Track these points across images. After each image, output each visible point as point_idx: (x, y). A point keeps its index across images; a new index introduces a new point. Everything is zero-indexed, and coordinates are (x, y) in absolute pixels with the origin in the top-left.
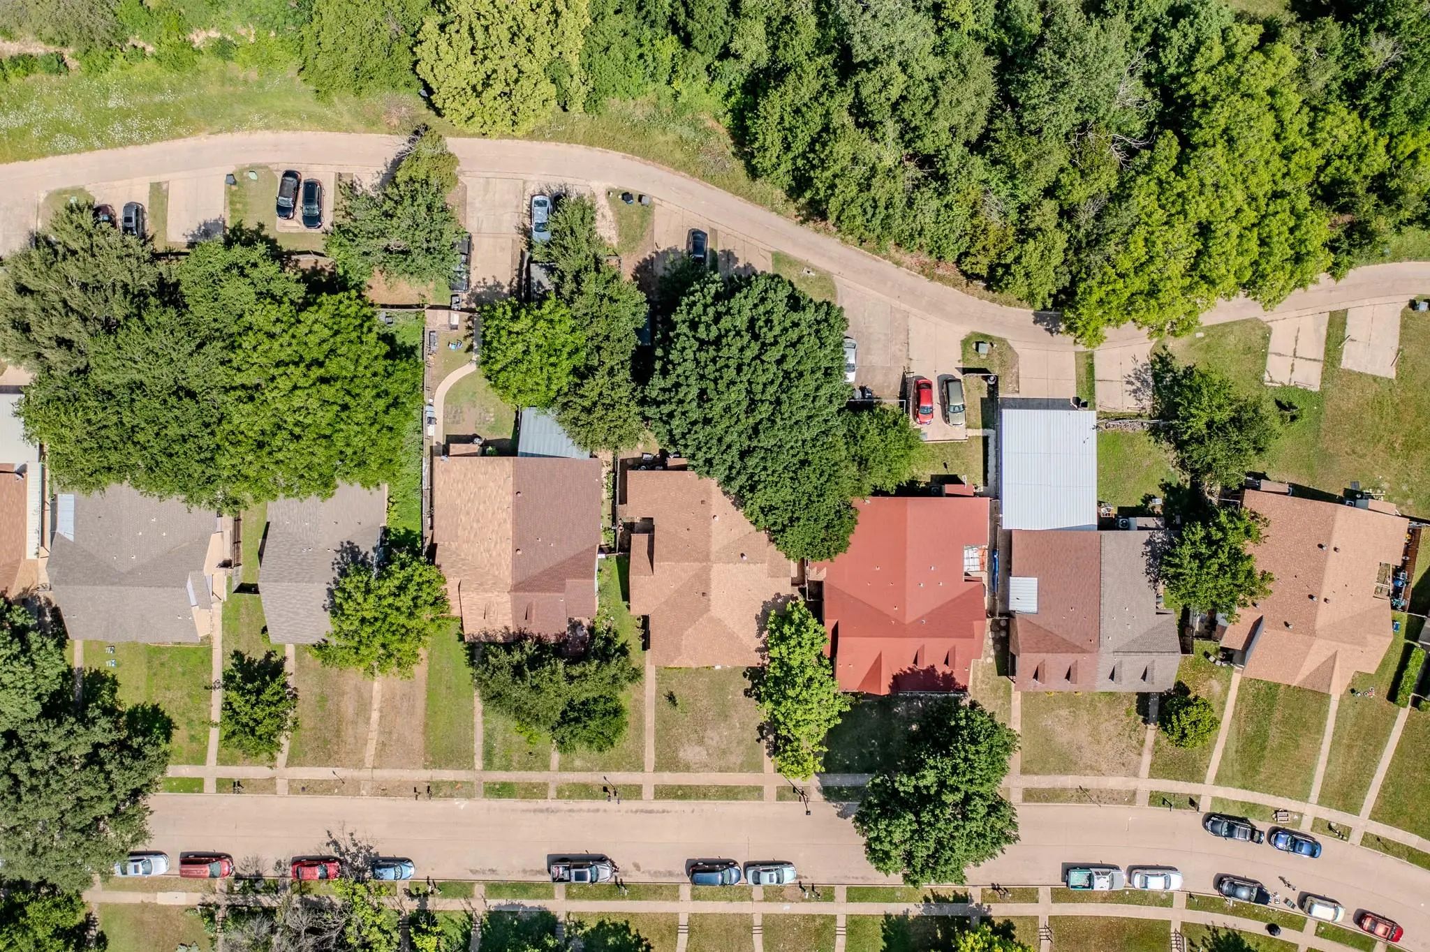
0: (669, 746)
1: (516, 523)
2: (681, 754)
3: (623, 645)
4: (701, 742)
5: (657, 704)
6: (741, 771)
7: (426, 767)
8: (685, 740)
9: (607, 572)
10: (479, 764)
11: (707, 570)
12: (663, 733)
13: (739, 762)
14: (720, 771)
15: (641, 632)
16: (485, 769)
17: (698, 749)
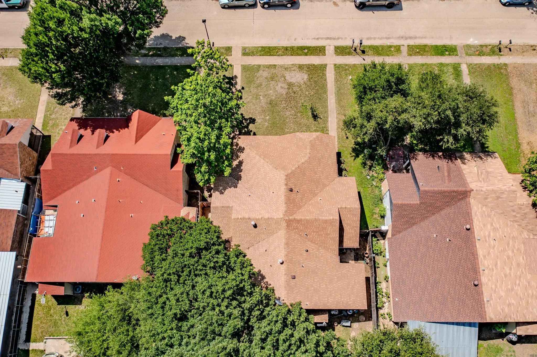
0: (316, 82)
1: (474, 255)
2: (306, 77)
3: (357, 156)
4: (290, 85)
5: (326, 112)
6: (259, 66)
7: (506, 65)
8: (303, 86)
9: (376, 216)
10: (464, 68)
11: (289, 211)
12: (320, 91)
13: (261, 72)
14: (275, 65)
15: (343, 166)
16: (459, 64)
17: (293, 80)
